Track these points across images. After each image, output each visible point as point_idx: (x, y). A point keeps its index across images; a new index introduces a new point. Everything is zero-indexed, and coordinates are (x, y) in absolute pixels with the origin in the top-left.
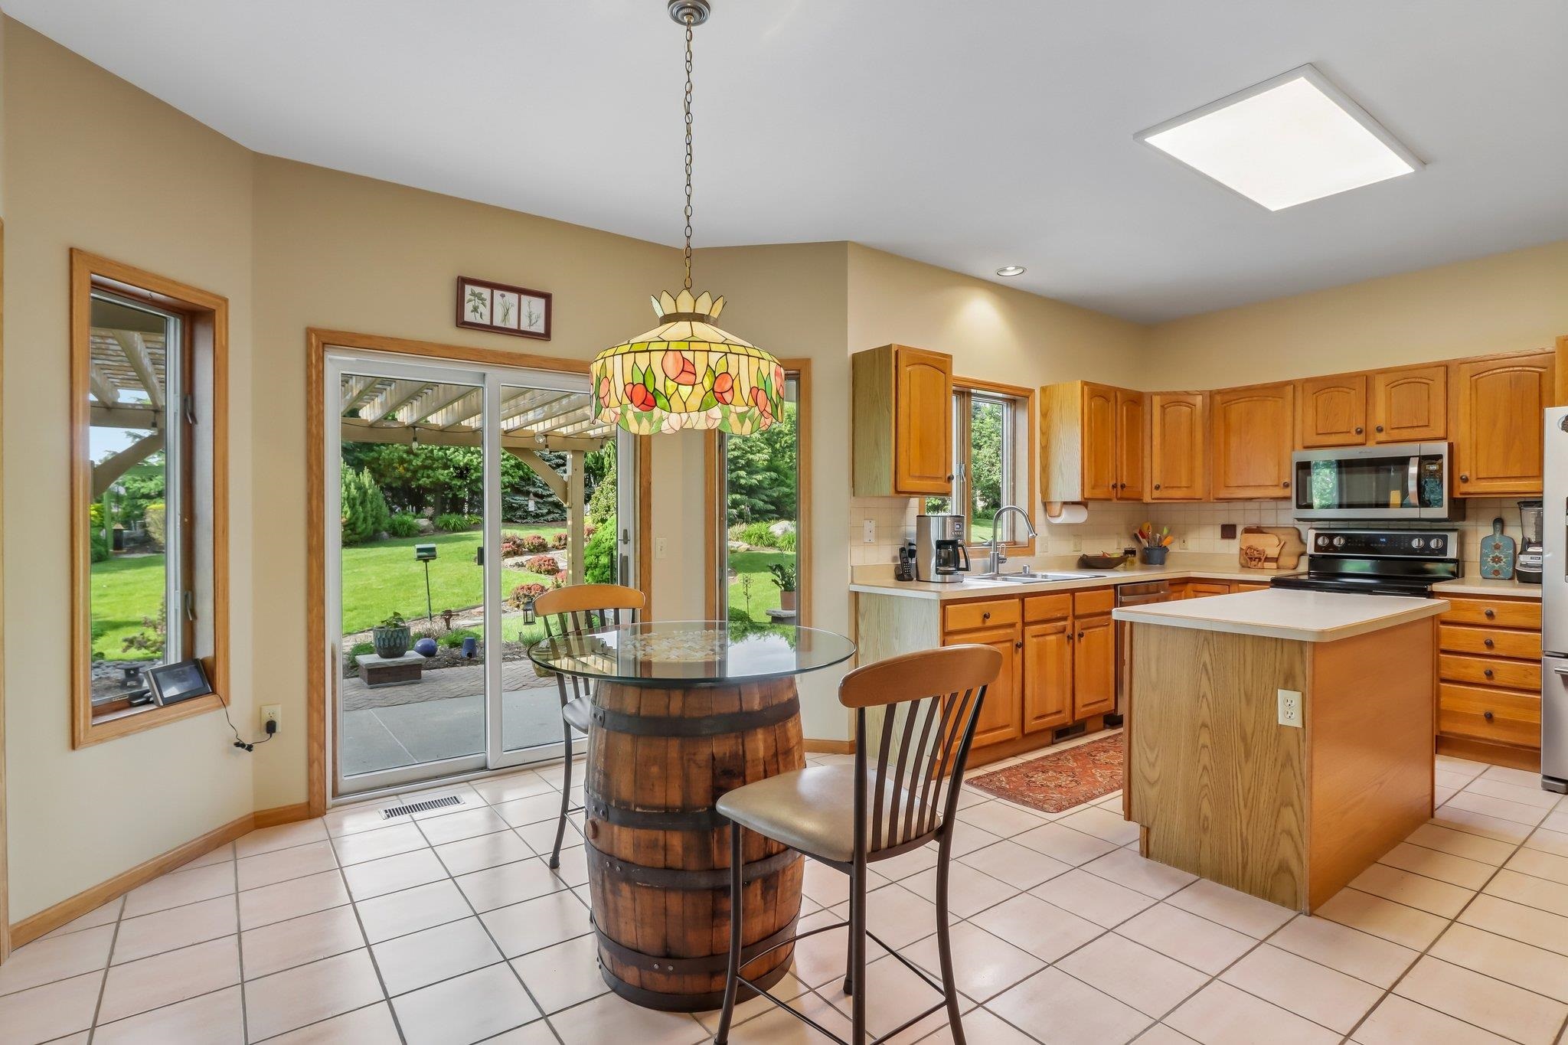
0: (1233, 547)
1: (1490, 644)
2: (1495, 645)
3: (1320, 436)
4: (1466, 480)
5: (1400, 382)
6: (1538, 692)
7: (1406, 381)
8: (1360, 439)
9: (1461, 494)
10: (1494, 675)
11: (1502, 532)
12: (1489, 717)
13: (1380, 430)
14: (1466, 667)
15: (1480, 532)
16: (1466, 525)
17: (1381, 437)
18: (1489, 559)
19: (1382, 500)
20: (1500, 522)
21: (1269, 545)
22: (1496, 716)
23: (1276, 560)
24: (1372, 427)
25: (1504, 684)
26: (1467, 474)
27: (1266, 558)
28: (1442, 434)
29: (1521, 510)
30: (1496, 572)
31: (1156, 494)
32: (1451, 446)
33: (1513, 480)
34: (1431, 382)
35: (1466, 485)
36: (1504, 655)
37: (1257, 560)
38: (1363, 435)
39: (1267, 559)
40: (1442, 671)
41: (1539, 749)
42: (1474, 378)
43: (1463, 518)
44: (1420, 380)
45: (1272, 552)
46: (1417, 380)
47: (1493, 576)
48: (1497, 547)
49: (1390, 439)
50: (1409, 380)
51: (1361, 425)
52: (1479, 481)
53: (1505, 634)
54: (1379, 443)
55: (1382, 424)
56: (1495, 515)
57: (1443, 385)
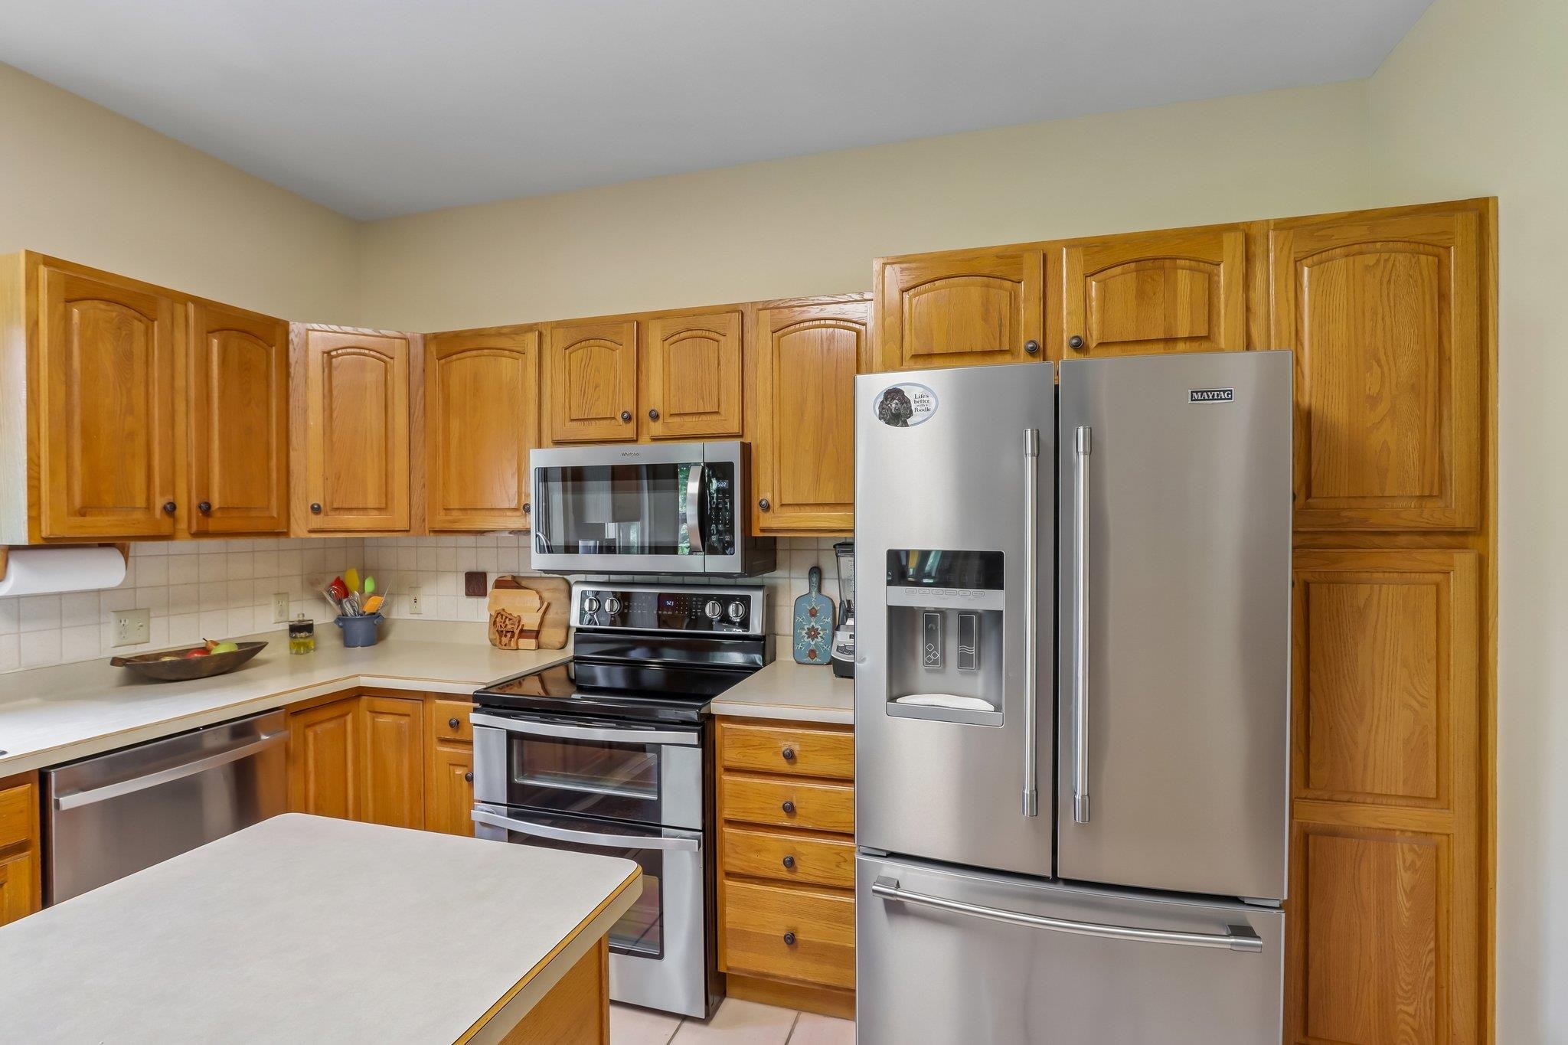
0: (480, 611)
1: (790, 809)
2: (798, 811)
3: (575, 423)
4: (767, 508)
5: (683, 335)
6: (850, 890)
7: (689, 333)
8: (628, 431)
9: (763, 530)
10: (797, 862)
11: (819, 590)
12: (791, 939)
13: (655, 417)
14: (758, 851)
15: (793, 585)
16: (778, 577)
17: (657, 428)
18: (804, 633)
19: (665, 539)
20: (816, 573)
21: (525, 607)
22: (800, 937)
23: (536, 634)
24: (644, 413)
25: (811, 879)
26: (768, 496)
27: (522, 631)
28: (735, 428)
29: (837, 557)
30: (812, 653)
31: (317, 521)
32: (746, 450)
33: (826, 508)
34: (721, 338)
35: (769, 514)
36: (810, 826)
37: (509, 635)
38: (633, 424)
39: (524, 633)
40: (727, 860)
41: (854, 991)
42: (777, 334)
43: (773, 567)
44: (707, 334)
45: (531, 621)
46: (704, 333)
47: (808, 660)
48: (813, 613)
49: (668, 433)
50: (695, 333)
51: (630, 407)
52: (784, 509)
53: (810, 790)
54: (655, 439)
55: (658, 407)
56: (810, 563)
57: (736, 344)
